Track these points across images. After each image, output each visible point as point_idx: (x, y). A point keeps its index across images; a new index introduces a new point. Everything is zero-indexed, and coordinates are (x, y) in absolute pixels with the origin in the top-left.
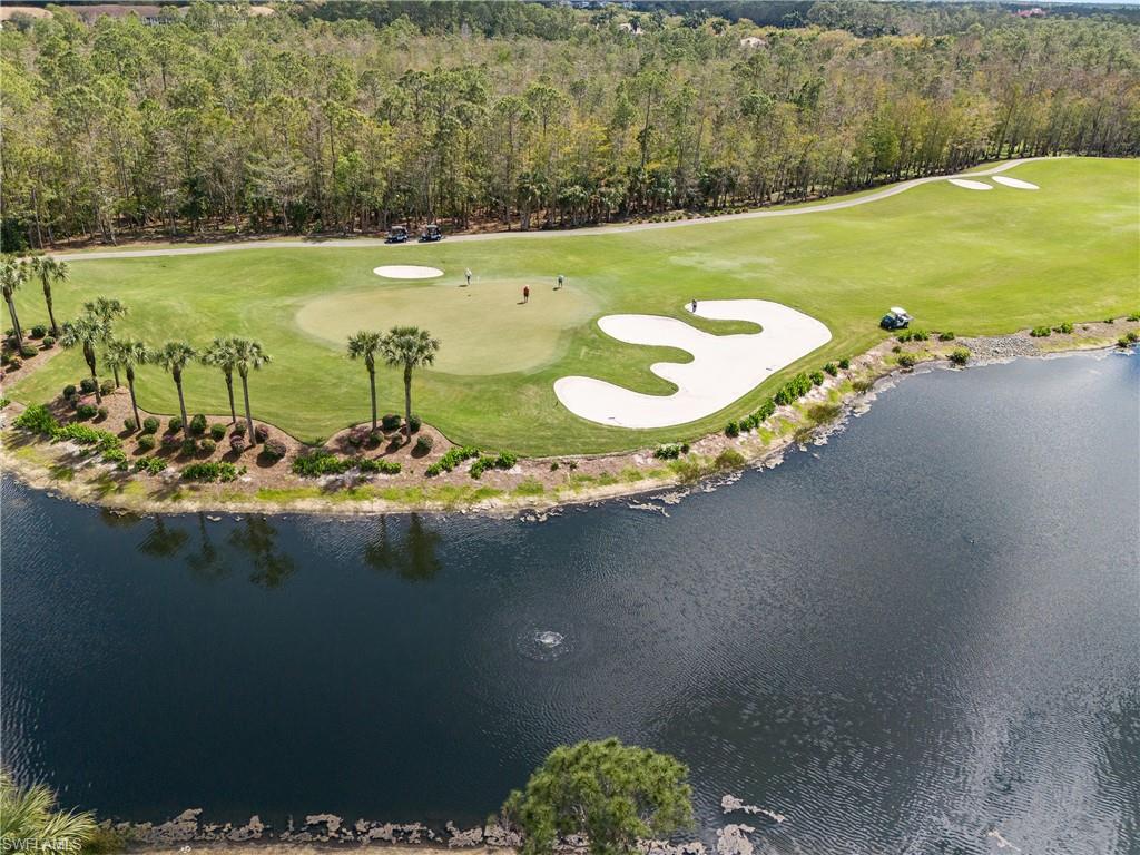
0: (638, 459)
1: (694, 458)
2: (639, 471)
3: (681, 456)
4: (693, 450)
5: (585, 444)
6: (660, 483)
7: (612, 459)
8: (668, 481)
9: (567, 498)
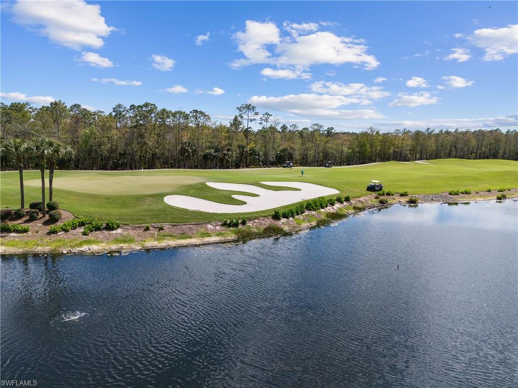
0: (209, 226)
1: (249, 227)
2: (209, 232)
3: (240, 226)
4: (250, 224)
5: (172, 218)
6: (223, 239)
7: (191, 226)
8: (229, 238)
9: (151, 245)
